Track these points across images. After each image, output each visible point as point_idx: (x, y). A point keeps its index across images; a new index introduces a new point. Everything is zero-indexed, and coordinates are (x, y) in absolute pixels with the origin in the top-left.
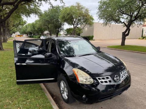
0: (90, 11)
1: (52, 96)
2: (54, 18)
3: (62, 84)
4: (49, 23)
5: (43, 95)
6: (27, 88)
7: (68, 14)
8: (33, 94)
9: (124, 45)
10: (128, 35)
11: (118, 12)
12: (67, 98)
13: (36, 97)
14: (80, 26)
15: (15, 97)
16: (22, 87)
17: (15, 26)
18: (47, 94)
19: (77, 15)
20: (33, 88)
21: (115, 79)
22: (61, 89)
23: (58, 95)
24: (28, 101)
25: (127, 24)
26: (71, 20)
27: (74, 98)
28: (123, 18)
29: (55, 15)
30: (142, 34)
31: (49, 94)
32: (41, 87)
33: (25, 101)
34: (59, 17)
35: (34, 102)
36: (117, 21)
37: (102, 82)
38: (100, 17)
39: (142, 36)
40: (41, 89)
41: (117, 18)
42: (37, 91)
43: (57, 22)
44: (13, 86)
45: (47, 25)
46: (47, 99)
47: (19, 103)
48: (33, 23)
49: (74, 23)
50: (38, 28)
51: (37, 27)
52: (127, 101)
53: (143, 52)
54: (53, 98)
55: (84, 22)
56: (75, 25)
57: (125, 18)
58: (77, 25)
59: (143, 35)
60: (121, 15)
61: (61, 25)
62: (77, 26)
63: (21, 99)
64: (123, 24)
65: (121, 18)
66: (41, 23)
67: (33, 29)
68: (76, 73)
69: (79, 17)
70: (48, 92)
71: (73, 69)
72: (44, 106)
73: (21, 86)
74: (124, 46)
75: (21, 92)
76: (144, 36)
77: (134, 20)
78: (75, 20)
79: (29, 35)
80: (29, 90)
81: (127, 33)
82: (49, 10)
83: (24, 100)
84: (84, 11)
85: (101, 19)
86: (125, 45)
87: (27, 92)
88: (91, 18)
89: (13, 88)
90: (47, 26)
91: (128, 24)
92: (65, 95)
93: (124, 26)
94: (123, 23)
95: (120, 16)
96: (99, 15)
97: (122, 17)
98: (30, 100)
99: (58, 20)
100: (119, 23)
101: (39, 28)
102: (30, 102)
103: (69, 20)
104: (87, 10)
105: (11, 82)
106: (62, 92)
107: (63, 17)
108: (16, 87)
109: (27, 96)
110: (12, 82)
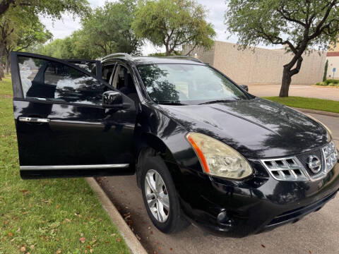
0: (206, 13)
1: (122, 212)
2: (120, 28)
3: (152, 178)
4: (106, 40)
5: (97, 210)
6: (52, 188)
7: (155, 18)
8: (66, 204)
9: (287, 96)
10: (296, 71)
11: (275, 16)
12: (165, 217)
13: (78, 214)
14: (181, 49)
15: (12, 212)
16: (35, 185)
17: (24, 43)
18: (106, 205)
19: (176, 20)
20: (66, 190)
21: (311, 165)
22: (148, 193)
23: (136, 210)
24: (52, 225)
25: (295, 45)
26: (161, 32)
27: (187, 218)
28: (285, 31)
29: (122, 20)
30: (325, 74)
31: (113, 207)
32: (89, 188)
33: (43, 225)
34: (133, 24)
35: (71, 228)
36: (272, 38)
37: (276, 173)
38: (231, 26)
39: (324, 79)
40: (91, 193)
41: (272, 31)
42: (78, 198)
43: (126, 37)
44: (11, 183)
45: (102, 43)
46: (108, 220)
47: (24, 232)
48: (68, 39)
49: (168, 41)
50: (79, 51)
51: (77, 48)
52: (328, 228)
53: (333, 112)
54: (124, 217)
55: (192, 38)
56: (169, 46)
57: (291, 31)
58: (174, 47)
59: (327, 76)
60: (283, 25)
61: (136, 44)
62: (175, 49)
63: (32, 218)
64: (287, 45)
65: (281, 32)
66: (86, 37)
67: (66, 52)
68: (198, 144)
69: (181, 25)
70: (110, 203)
71: (189, 134)
72: (102, 240)
73: (33, 182)
74: (286, 98)
75: (31, 199)
76: (328, 78)
77: (312, 37)
78: (169, 33)
79: (57, 69)
80: (56, 193)
81: (295, 66)
82: (107, 7)
83: (39, 221)
84: (191, 11)
85: (235, 30)
86: (289, 95)
87: (50, 201)
88: (208, 29)
89: (9, 189)
90: (102, 47)
91: (298, 45)
92: (160, 211)
93: (289, 51)
94: (287, 42)
95: (279, 26)
96: (229, 21)
97: (284, 28)
98: (57, 223)
99: (128, 32)
100: (276, 43)
101: (83, 51)
102: (60, 230)
103: (155, 34)
104: (199, 10)
105: (5, 171)
106: (149, 201)
107: (142, 25)
108: (19, 185)
109: (50, 212)
110: (7, 173)
